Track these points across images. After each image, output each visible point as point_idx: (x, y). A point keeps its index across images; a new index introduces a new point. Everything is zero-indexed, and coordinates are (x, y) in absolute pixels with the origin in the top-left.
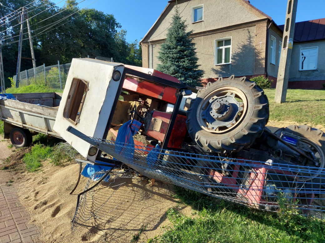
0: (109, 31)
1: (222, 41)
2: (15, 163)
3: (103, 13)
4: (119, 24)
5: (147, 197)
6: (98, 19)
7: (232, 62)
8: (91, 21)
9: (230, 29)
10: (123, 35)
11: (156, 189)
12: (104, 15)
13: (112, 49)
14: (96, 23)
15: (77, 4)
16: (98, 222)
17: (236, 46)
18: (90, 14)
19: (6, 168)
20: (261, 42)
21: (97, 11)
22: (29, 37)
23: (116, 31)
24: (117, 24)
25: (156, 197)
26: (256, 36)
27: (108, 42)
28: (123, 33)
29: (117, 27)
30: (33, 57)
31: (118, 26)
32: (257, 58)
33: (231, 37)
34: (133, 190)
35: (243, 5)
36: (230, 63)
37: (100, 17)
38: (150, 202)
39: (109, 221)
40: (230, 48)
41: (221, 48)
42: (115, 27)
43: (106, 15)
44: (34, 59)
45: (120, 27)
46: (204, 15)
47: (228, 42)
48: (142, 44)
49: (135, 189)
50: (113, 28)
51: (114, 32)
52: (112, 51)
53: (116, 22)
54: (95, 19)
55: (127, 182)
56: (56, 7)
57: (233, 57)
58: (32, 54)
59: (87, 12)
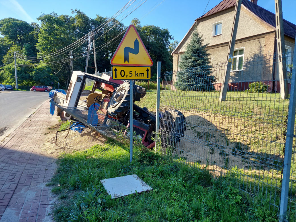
0: (164, 43)
1: (237, 51)
2: (56, 127)
3: (160, 28)
4: (172, 37)
5: (93, 140)
6: (155, 33)
7: (244, 68)
8: (150, 36)
9: (243, 41)
10: (176, 45)
11: (100, 138)
12: (161, 30)
13: (165, 58)
14: (154, 37)
15: (139, 23)
16: (66, 146)
17: (248, 55)
18: (150, 29)
19: (50, 129)
20: (269, 52)
21: (155, 27)
22: (94, 52)
23: (170, 42)
24: (170, 37)
25: (98, 141)
26: (266, 46)
27: (162, 52)
28: (176, 43)
29: (170, 39)
30: (96, 66)
31: (172, 38)
32: (266, 65)
33: (244, 47)
34: (88, 137)
35: (255, 20)
36: (242, 70)
37: (157, 32)
38: (93, 142)
39: (70, 147)
40: (243, 57)
41: (235, 57)
42: (169, 39)
43: (162, 29)
44: (96, 68)
45: (173, 39)
46: (223, 30)
47: (241, 52)
48: (173, 54)
49: (90, 137)
50: (167, 40)
51: (168, 43)
52: (165, 59)
53: (170, 35)
54: (153, 34)
55: (89, 134)
56: (124, 26)
57: (245, 65)
58: (95, 64)
59: (147, 28)
